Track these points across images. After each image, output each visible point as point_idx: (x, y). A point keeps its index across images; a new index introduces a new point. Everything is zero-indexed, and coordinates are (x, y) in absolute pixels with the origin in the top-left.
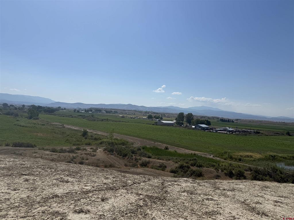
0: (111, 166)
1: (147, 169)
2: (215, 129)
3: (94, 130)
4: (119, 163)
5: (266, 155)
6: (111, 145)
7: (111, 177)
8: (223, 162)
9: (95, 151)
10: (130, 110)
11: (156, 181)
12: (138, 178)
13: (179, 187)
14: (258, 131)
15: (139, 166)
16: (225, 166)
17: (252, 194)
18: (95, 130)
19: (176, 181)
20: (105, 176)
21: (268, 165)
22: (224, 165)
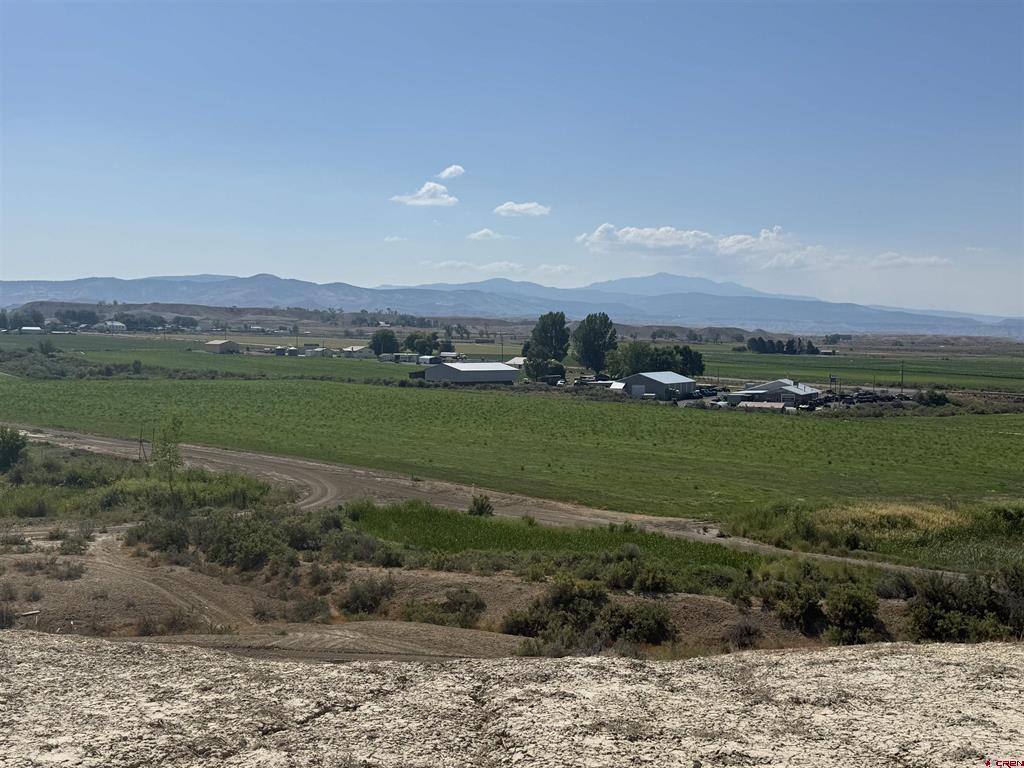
0: (177, 625)
1: (379, 624)
2: (725, 394)
3: (60, 427)
4: (223, 604)
5: (981, 512)
6: (168, 509)
7: (187, 687)
8: (771, 560)
9: (76, 547)
10: (271, 307)
11: (440, 685)
12: (342, 680)
13: (568, 704)
14: (938, 392)
15: (334, 612)
16: (781, 578)
17: (935, 715)
18: (71, 429)
19: (545, 679)
20: (153, 681)
21: (988, 559)
22: (773, 572)
